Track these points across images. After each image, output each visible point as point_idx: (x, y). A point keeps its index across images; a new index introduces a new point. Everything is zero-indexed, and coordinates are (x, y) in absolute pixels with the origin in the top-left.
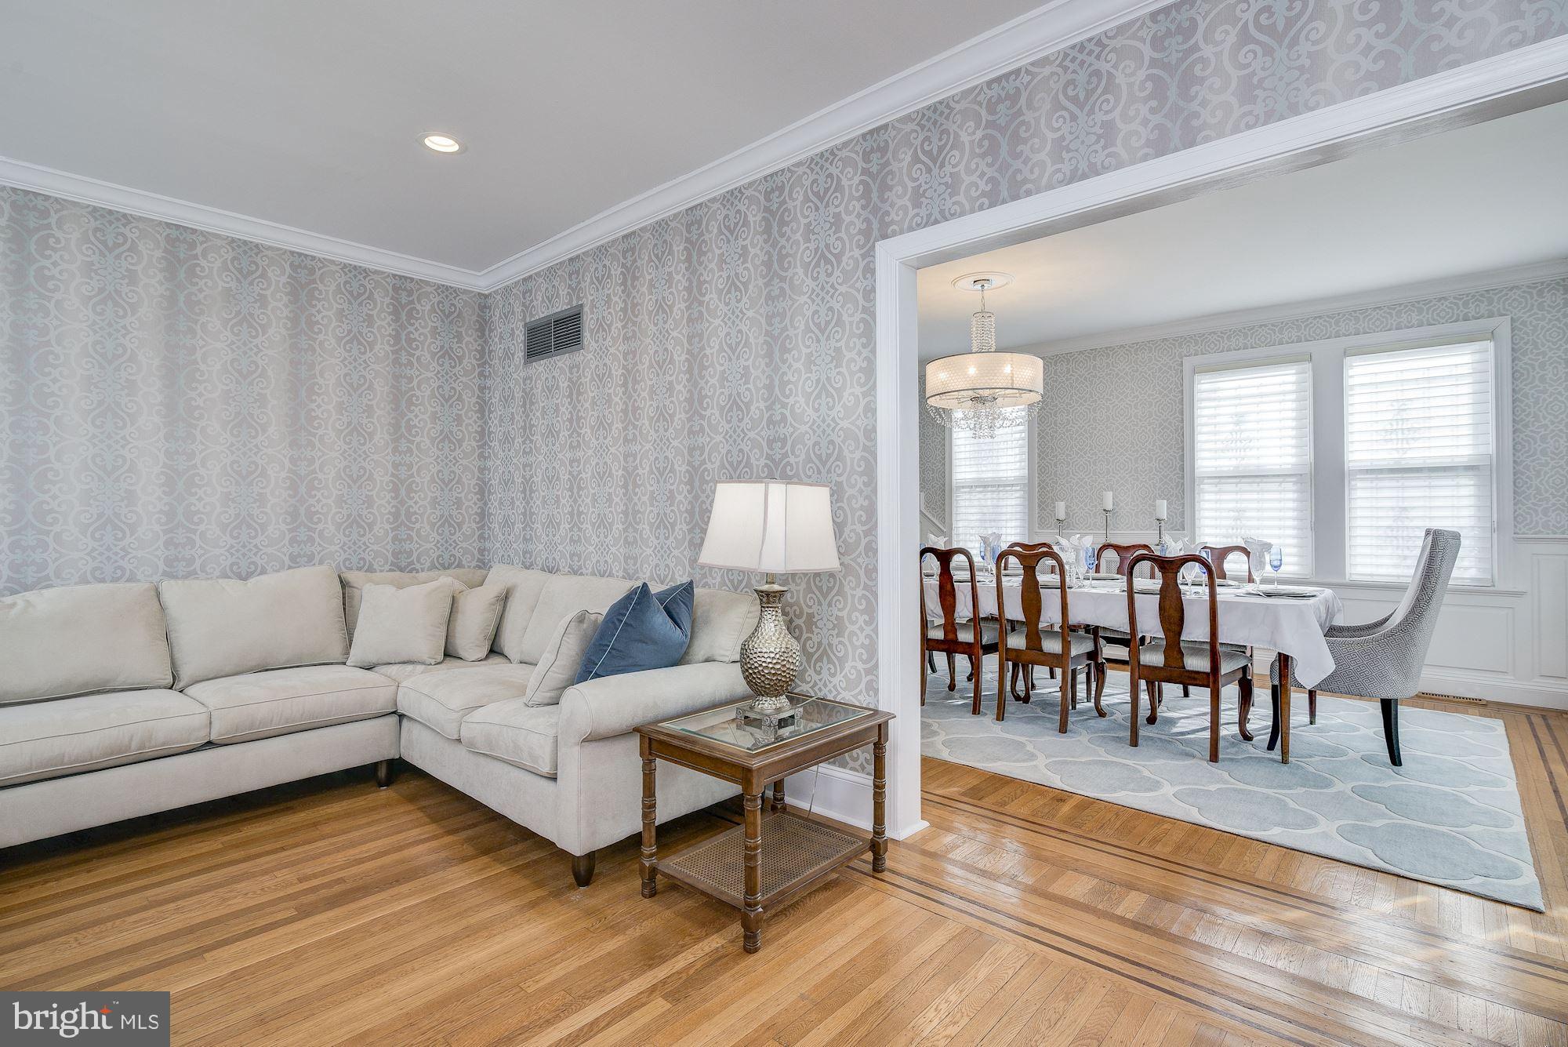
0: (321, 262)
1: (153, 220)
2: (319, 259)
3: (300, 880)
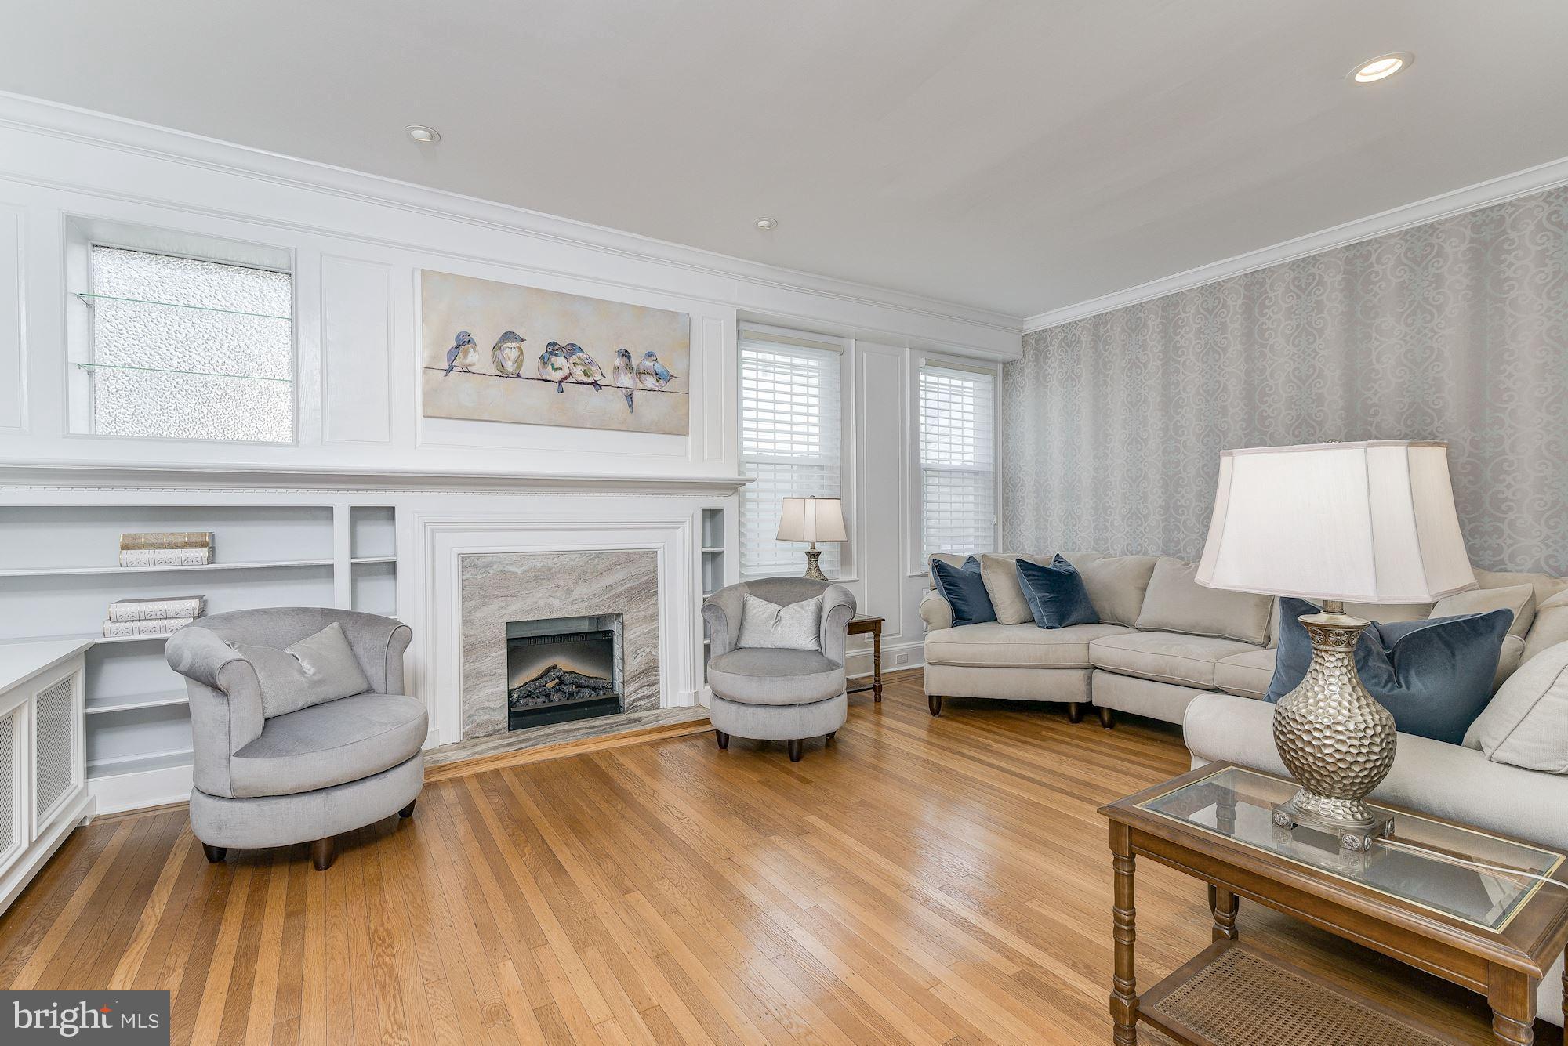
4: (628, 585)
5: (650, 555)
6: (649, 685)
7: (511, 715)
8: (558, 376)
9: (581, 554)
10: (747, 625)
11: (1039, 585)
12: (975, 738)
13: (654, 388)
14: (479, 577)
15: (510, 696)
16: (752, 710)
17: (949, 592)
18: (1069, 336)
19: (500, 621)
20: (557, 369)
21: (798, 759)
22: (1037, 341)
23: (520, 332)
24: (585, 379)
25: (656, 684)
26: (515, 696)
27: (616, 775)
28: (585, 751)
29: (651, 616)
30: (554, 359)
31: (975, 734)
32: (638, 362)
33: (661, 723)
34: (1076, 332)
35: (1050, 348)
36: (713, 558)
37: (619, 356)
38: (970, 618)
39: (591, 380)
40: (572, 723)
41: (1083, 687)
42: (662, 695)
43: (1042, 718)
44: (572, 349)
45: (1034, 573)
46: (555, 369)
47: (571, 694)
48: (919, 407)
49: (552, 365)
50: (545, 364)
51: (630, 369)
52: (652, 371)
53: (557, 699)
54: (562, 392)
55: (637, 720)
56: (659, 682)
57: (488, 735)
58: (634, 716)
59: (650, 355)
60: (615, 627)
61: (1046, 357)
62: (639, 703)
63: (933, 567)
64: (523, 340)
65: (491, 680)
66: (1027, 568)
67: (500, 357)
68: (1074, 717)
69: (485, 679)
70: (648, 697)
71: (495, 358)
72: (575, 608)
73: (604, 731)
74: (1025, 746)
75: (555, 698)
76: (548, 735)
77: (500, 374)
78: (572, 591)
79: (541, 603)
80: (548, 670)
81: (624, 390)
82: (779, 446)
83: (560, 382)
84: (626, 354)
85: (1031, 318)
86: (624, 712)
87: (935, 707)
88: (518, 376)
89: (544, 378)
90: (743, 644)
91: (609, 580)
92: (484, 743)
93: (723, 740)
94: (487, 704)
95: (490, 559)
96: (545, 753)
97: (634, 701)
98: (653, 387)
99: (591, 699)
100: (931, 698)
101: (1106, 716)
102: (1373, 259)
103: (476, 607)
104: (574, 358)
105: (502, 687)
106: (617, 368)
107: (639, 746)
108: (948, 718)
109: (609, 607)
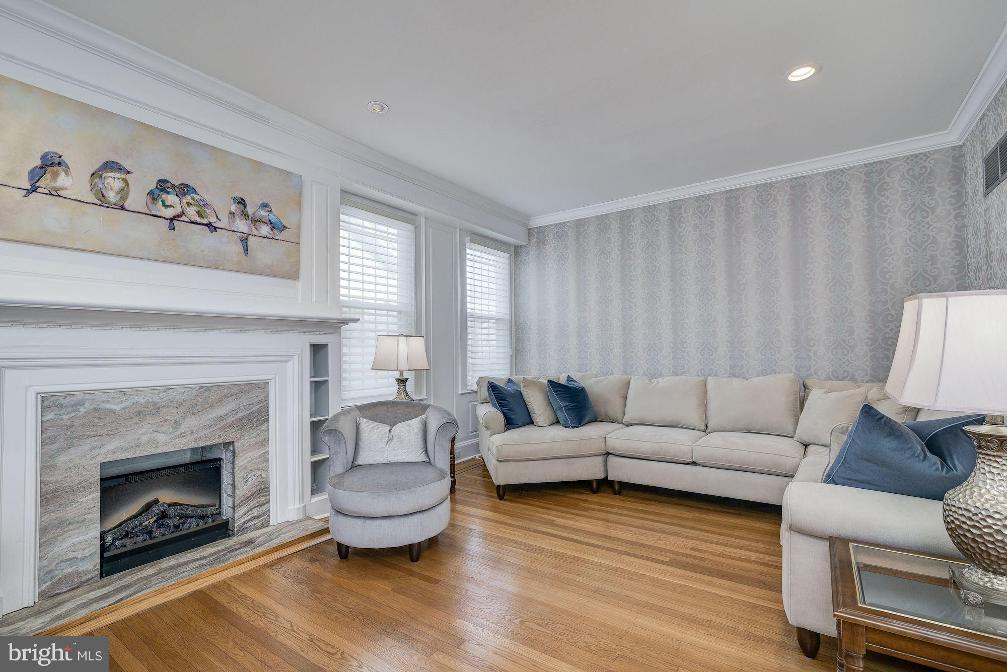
0: (811, 178)
1: (719, 192)
2: (809, 176)
3: (692, 549)
4: (240, 415)
5: (261, 386)
6: (260, 506)
7: (103, 560)
8: (170, 213)
9: (191, 388)
10: (362, 444)
11: (565, 397)
12: (540, 515)
13: (269, 236)
14: (65, 417)
15: (102, 539)
16: (378, 522)
17: (501, 405)
18: (560, 232)
19: (92, 462)
20: (168, 206)
21: (417, 560)
22: (538, 233)
23: (126, 164)
24: (199, 220)
25: (266, 503)
26: (109, 539)
27: (241, 611)
28: (200, 587)
29: (262, 442)
30: (164, 196)
31: (538, 512)
32: (253, 211)
33: (275, 543)
34: (564, 229)
35: (547, 238)
36: (318, 388)
37: (234, 202)
38: (517, 423)
39: (205, 221)
40: (177, 556)
41: (602, 468)
42: (272, 514)
43: (573, 492)
44: (184, 190)
45: (560, 389)
46: (166, 207)
47: (177, 527)
48: (465, 271)
49: (163, 201)
50: (154, 199)
51: (246, 216)
52: (267, 221)
53: (160, 535)
54: (174, 229)
55: (250, 542)
56: (269, 502)
57: (73, 589)
58: (245, 538)
59: (265, 206)
60: (226, 456)
61: (544, 244)
62: (248, 525)
63: (488, 387)
64: (128, 172)
65: (78, 528)
66: (554, 385)
67: (101, 186)
68: (595, 489)
69: (71, 527)
70: (258, 517)
71: (93, 187)
72: (182, 441)
73: (217, 561)
74: (576, 517)
75: (157, 533)
76: (152, 576)
77: (99, 203)
78: (180, 424)
79: (144, 439)
80: (147, 507)
81: (239, 234)
82: (366, 294)
83: (171, 220)
84: (241, 202)
85: (535, 217)
86: (233, 535)
87: (501, 493)
88: (122, 208)
89: (154, 213)
90: (360, 461)
91: (220, 411)
92: (68, 601)
93: (344, 552)
94: (71, 555)
95: (79, 397)
96: (152, 599)
97: (244, 523)
98: (267, 234)
99: (199, 528)
100: (498, 487)
101: (617, 487)
102: (740, 199)
103: (61, 450)
104: (188, 199)
105: (95, 532)
106: (232, 214)
107: (257, 570)
108: (510, 501)
109: (220, 437)
